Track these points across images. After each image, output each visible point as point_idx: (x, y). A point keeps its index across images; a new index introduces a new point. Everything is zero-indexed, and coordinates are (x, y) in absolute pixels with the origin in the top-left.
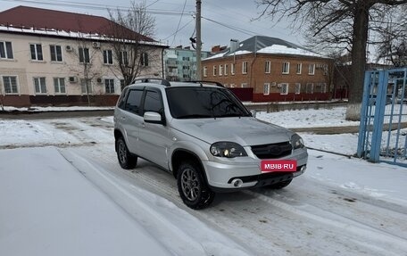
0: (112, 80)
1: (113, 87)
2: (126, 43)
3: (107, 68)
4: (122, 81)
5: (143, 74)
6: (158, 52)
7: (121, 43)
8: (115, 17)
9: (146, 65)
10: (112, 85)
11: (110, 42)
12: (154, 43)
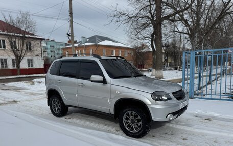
0: (6, 60)
1: (6, 64)
2: (16, 36)
3: (3, 51)
4: (13, 60)
5: (29, 56)
6: (38, 42)
7: (13, 36)
8: (8, 19)
9: (30, 49)
10: (6, 62)
11: (5, 35)
12: (35, 37)
